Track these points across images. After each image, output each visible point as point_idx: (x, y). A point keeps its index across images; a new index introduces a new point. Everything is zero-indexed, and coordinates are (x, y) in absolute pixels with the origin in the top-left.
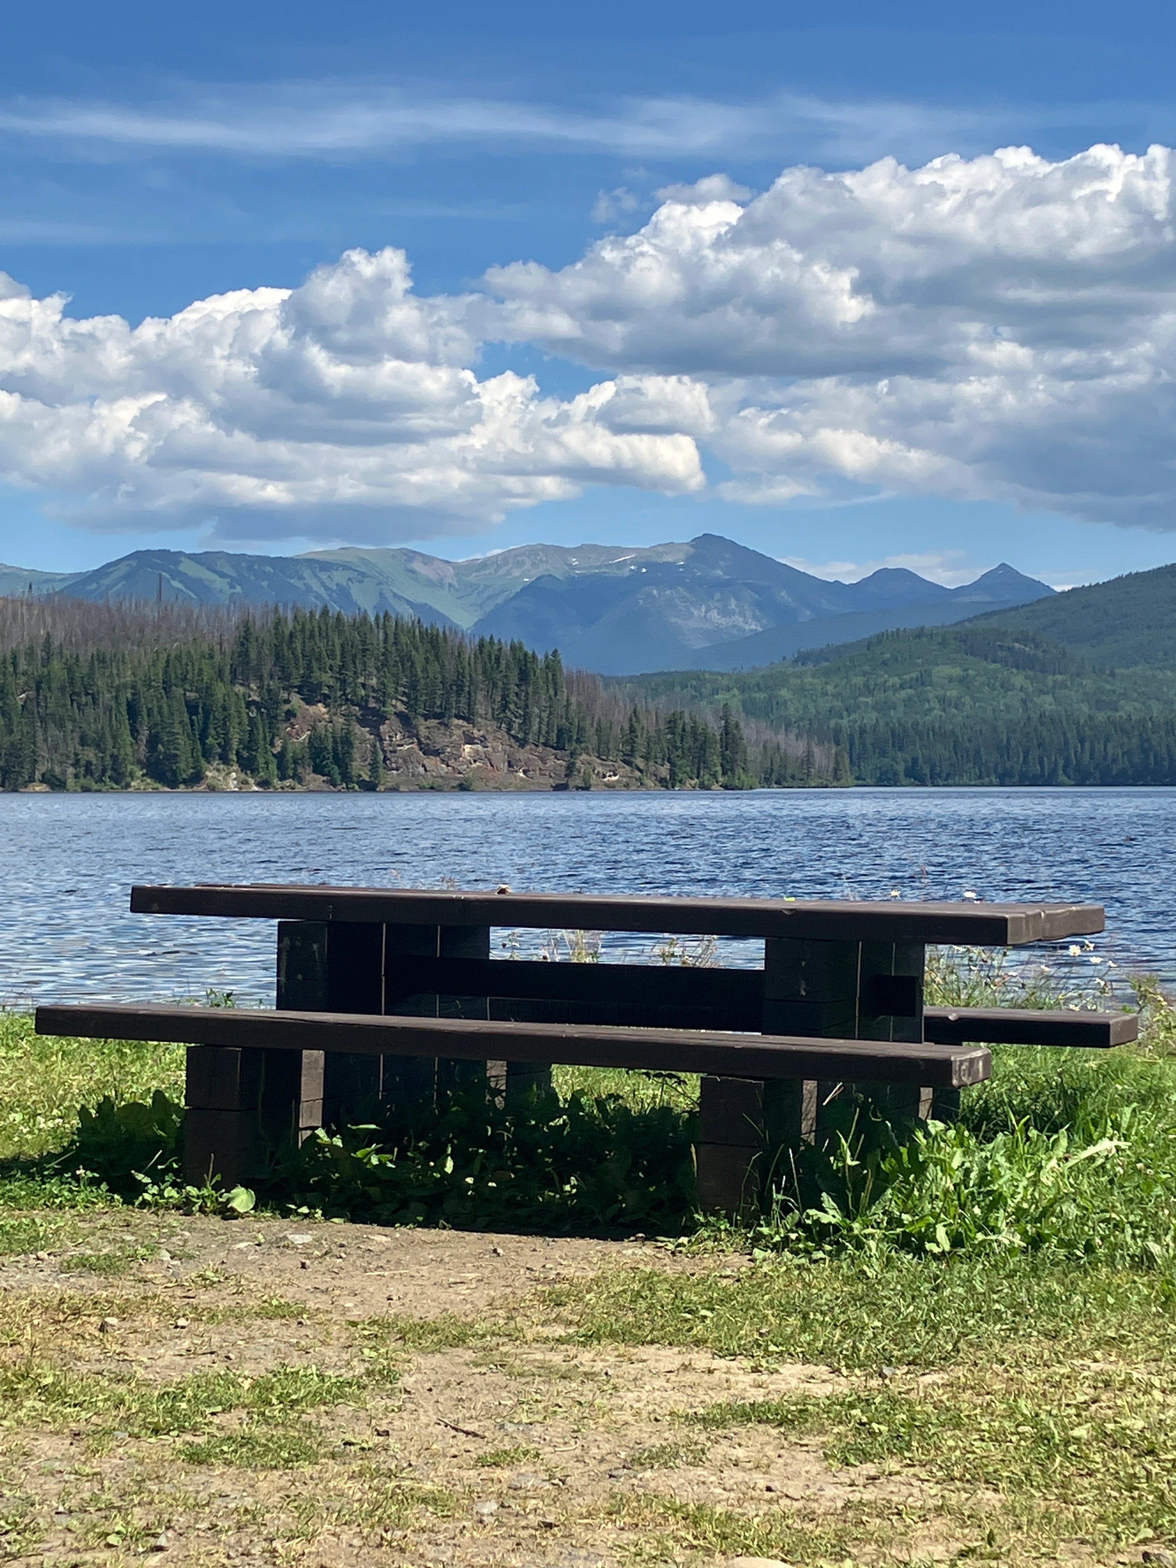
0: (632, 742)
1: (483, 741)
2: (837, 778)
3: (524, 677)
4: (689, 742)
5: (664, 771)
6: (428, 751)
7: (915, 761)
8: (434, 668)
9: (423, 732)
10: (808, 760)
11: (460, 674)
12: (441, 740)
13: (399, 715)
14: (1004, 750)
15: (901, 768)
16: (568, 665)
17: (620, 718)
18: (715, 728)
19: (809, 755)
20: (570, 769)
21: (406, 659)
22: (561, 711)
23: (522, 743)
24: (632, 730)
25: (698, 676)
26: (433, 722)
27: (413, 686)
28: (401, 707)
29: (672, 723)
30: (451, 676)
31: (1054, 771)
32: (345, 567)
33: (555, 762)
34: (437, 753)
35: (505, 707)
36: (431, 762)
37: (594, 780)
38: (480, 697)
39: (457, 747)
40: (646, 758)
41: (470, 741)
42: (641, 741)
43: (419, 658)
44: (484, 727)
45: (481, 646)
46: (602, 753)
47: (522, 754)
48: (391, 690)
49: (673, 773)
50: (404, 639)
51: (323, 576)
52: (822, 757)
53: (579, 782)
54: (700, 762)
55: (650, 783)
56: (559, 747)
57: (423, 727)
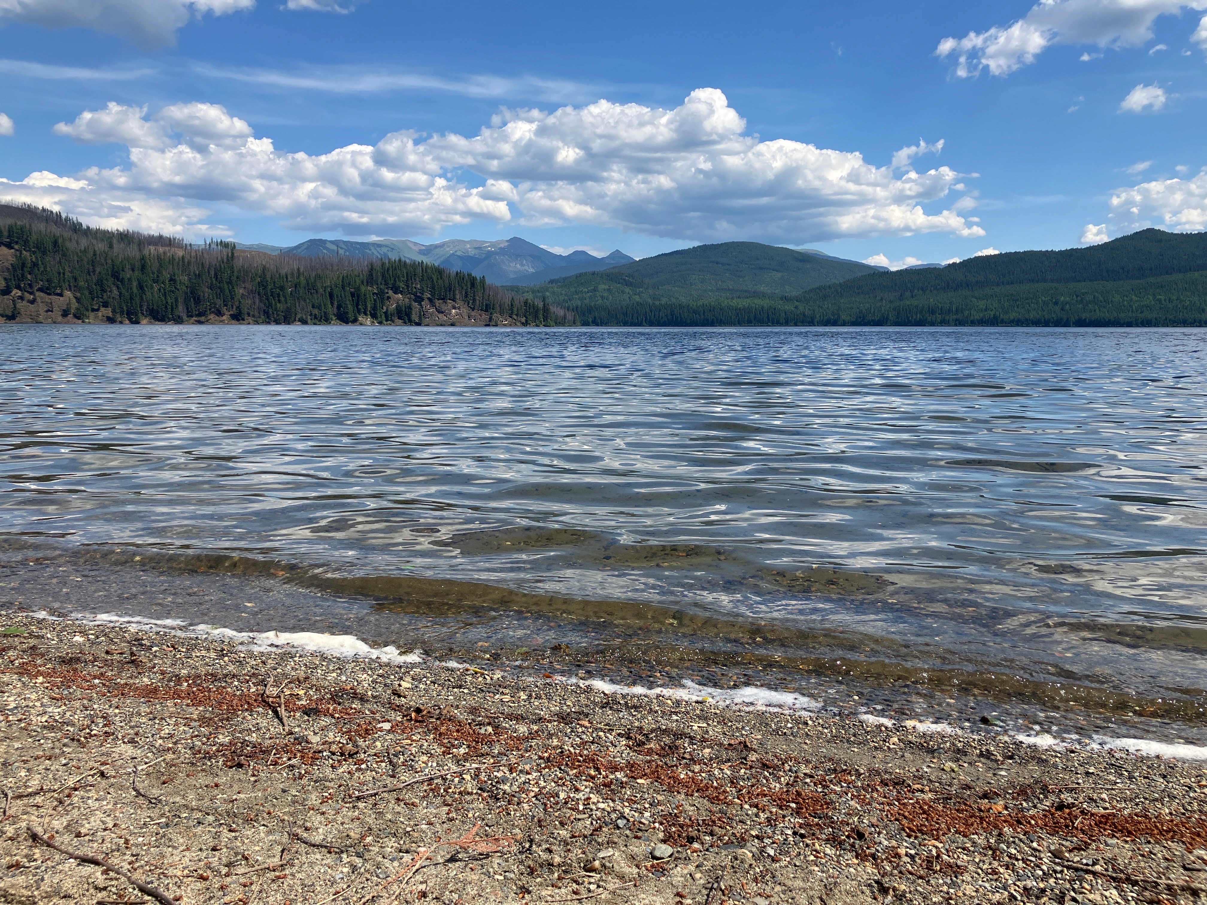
0: (512, 310)
1: (459, 308)
2: (574, 323)
3: (473, 285)
4: (532, 310)
5: (523, 320)
6: (440, 312)
7: (595, 318)
8: (440, 282)
9: (437, 305)
10: (565, 317)
11: (450, 284)
12: (444, 308)
13: (428, 298)
14: (625, 314)
15: (590, 320)
16: (488, 281)
17: (507, 301)
18: (541, 305)
19: (565, 315)
20: (491, 319)
21: (430, 278)
22: (486, 298)
23: (473, 309)
24: (512, 305)
25: (517, 287)
26: (441, 301)
27: (433, 288)
28: (429, 296)
29: (526, 303)
30: (447, 285)
31: (642, 322)
32: (386, 246)
33: (485, 316)
34: (442, 313)
35: (466, 296)
36: (440, 316)
37: (499, 323)
38: (457, 292)
39: (450, 310)
40: (517, 315)
41: (454, 308)
42: (515, 309)
43: (435, 278)
44: (460, 303)
45: (457, 273)
46: (502, 313)
47: (473, 313)
48: (425, 289)
49: (526, 321)
50: (429, 271)
51: (378, 249)
52: (570, 316)
53: (494, 323)
54: (536, 317)
55: (519, 324)
56: (486, 311)
57: (438, 303)
